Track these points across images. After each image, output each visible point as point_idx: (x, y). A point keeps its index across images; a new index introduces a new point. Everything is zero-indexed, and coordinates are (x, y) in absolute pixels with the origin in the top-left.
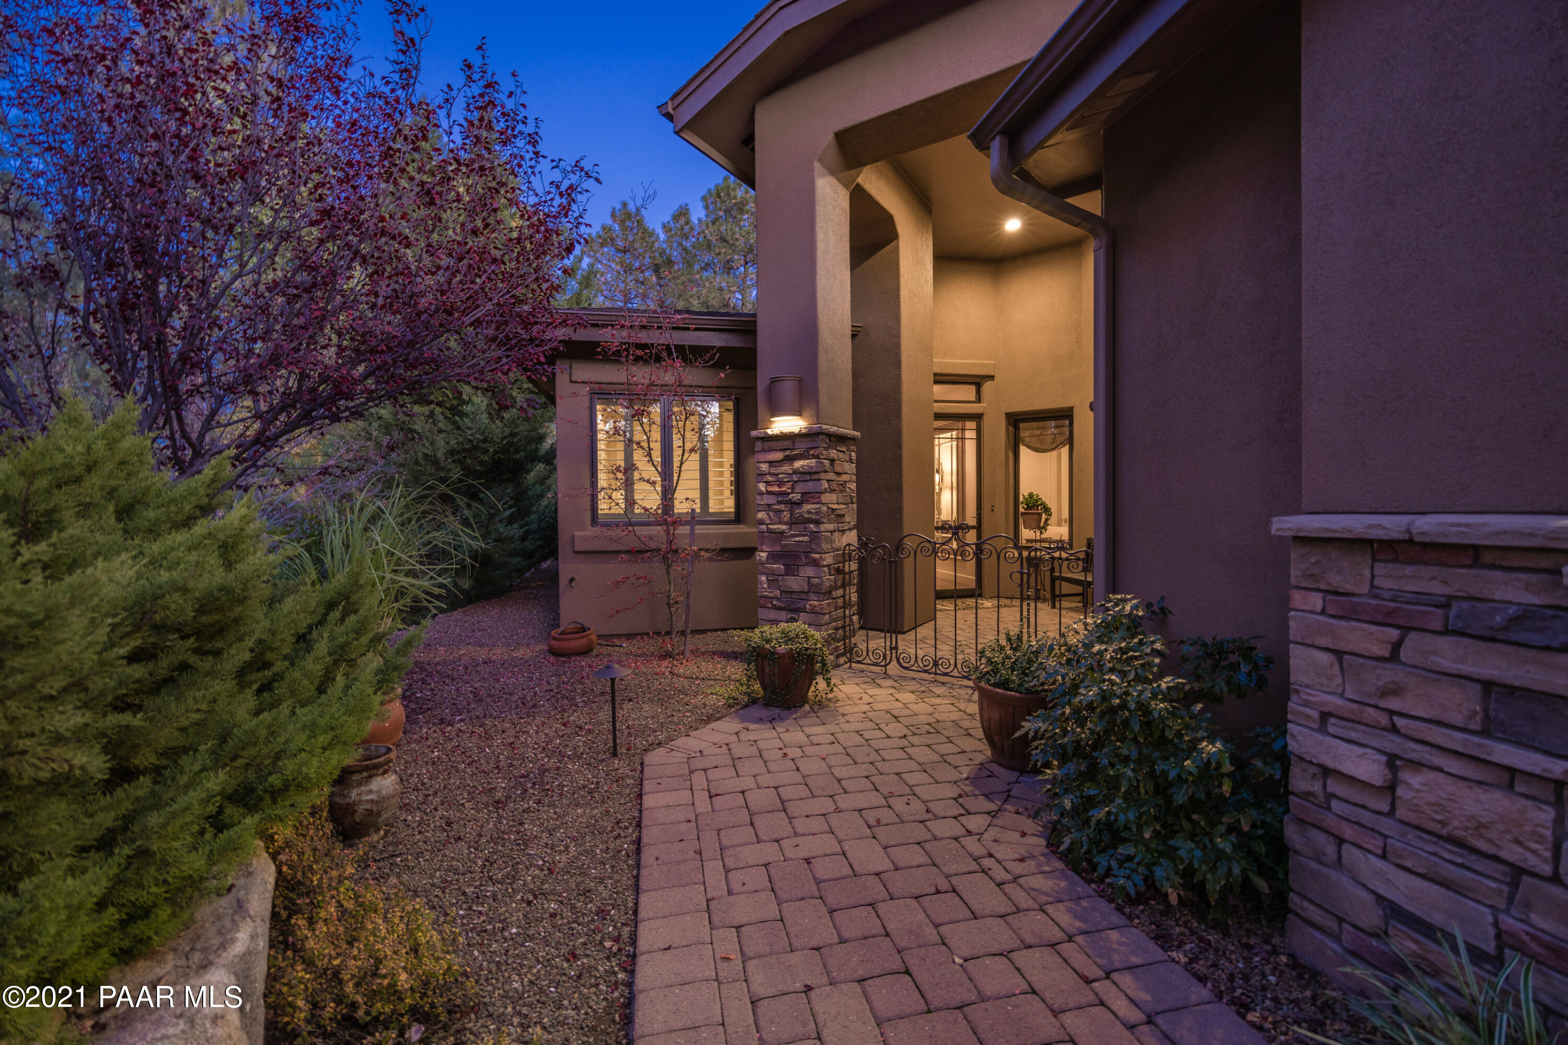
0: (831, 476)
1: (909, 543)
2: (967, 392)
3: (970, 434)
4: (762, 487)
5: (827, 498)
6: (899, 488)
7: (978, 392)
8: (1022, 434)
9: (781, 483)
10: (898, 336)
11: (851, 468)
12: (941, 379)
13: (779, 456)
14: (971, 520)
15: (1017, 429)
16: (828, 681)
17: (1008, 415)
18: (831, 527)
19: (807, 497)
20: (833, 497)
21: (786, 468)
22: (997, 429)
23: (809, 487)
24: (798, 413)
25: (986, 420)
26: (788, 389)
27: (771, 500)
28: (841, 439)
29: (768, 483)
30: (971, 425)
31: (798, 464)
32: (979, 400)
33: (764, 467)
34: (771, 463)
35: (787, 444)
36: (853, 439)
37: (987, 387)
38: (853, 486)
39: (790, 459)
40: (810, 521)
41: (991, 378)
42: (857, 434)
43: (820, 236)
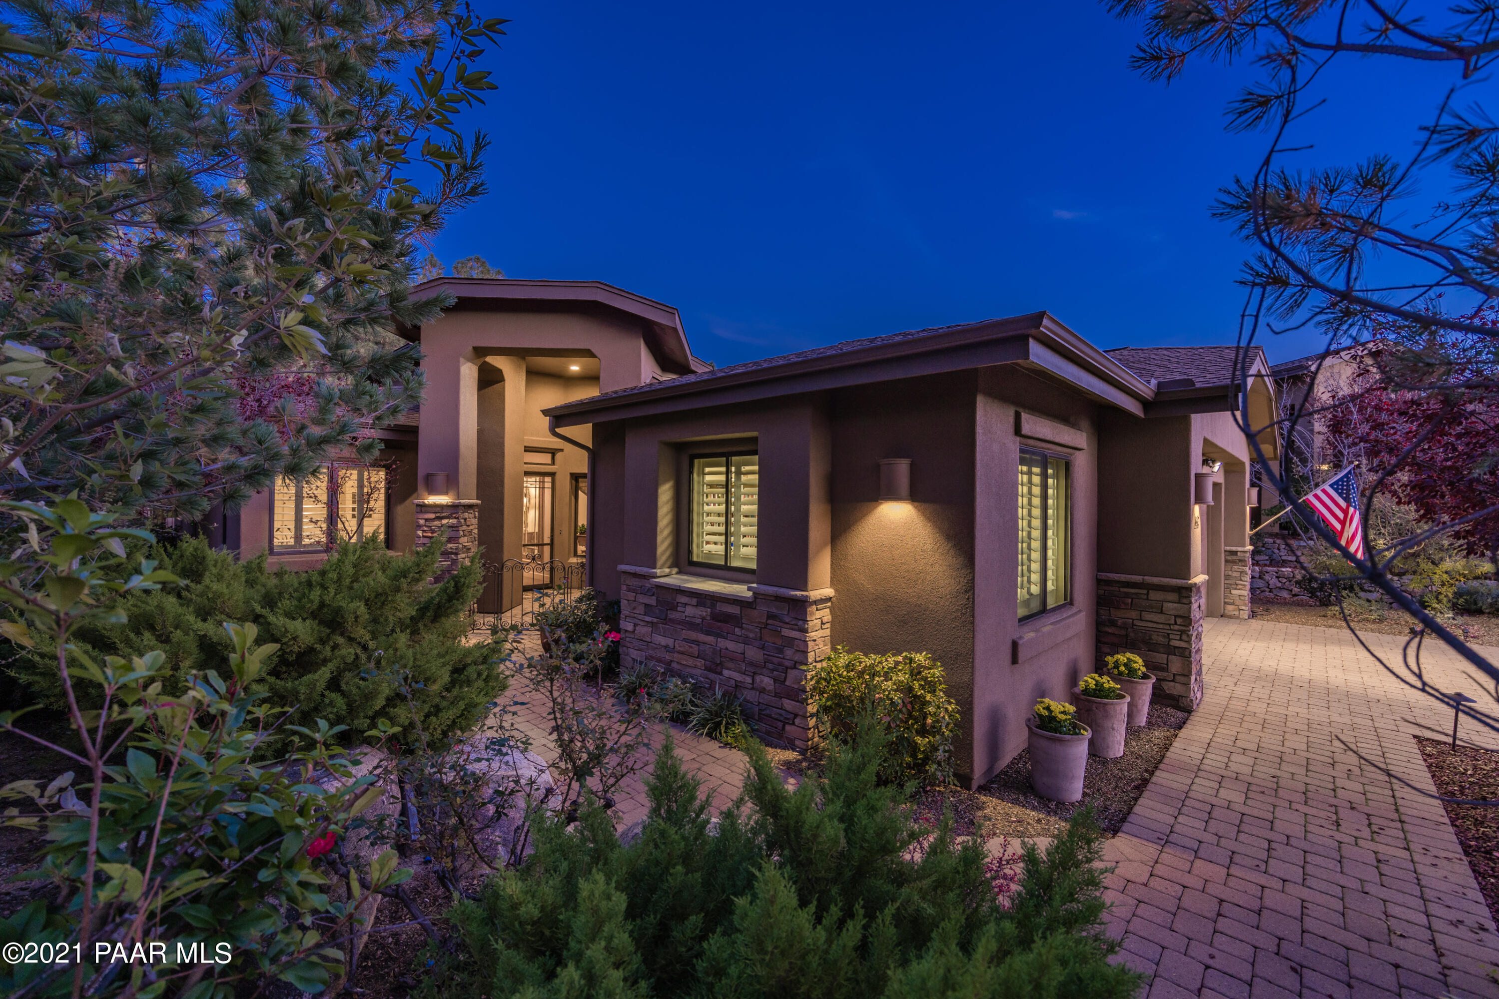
0: (464, 528)
1: (509, 564)
2: (546, 458)
3: (548, 485)
4: (420, 533)
5: (462, 540)
6: (502, 527)
7: (553, 458)
8: (581, 485)
9: (433, 532)
10: (503, 438)
11: (475, 521)
12: (528, 449)
13: (432, 516)
14: (547, 540)
15: (577, 482)
16: (466, 637)
17: (572, 474)
18: (464, 556)
19: (450, 540)
20: (465, 539)
21: (437, 523)
22: (565, 483)
23: (453, 534)
24: (446, 493)
25: (558, 477)
26: (440, 479)
27: (426, 541)
28: (470, 507)
29: (424, 531)
30: (548, 479)
31: (445, 521)
32: (553, 463)
33: (422, 522)
34: (426, 520)
35: (438, 509)
36: (477, 505)
37: (559, 456)
38: (476, 531)
39: (440, 518)
40: (452, 553)
41: (562, 450)
42: (479, 502)
43: (462, 397)
